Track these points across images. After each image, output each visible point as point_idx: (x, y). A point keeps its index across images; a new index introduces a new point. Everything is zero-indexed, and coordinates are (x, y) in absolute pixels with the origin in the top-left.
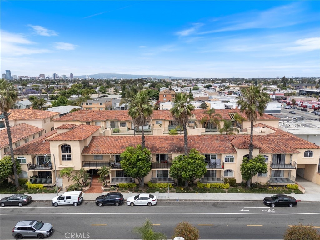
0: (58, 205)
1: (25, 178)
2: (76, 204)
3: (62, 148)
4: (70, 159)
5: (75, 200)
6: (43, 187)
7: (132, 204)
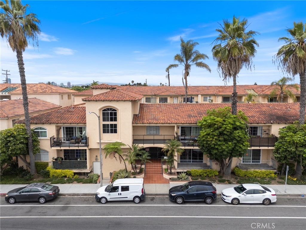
0: (107, 202)
1: (45, 161)
2: (137, 200)
3: (104, 114)
4: (116, 132)
5: (136, 192)
6: (73, 174)
7: (235, 202)
